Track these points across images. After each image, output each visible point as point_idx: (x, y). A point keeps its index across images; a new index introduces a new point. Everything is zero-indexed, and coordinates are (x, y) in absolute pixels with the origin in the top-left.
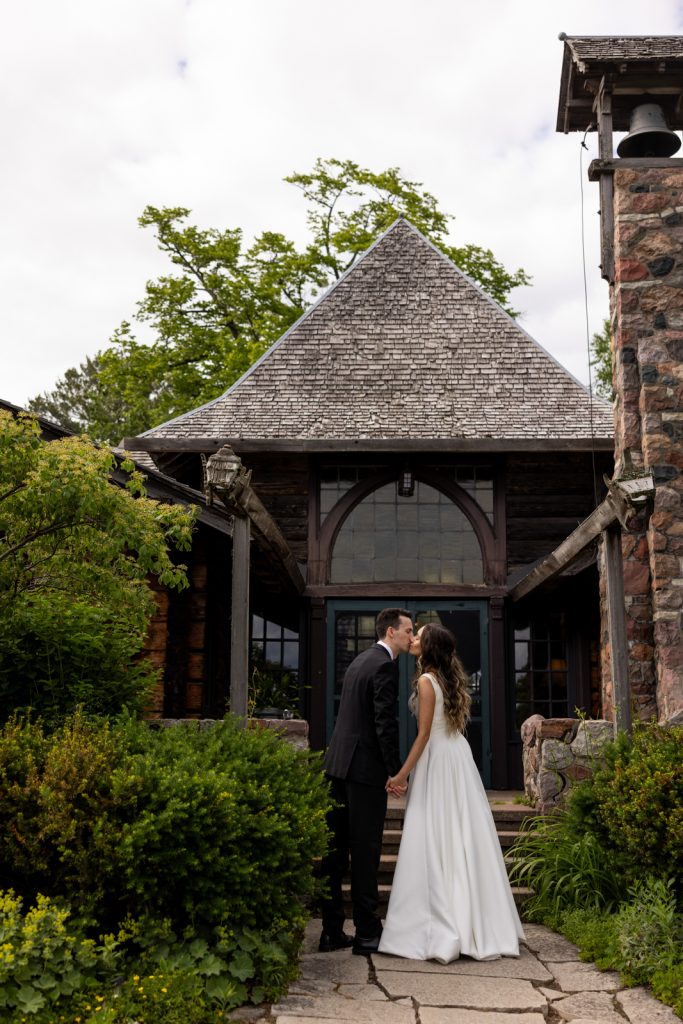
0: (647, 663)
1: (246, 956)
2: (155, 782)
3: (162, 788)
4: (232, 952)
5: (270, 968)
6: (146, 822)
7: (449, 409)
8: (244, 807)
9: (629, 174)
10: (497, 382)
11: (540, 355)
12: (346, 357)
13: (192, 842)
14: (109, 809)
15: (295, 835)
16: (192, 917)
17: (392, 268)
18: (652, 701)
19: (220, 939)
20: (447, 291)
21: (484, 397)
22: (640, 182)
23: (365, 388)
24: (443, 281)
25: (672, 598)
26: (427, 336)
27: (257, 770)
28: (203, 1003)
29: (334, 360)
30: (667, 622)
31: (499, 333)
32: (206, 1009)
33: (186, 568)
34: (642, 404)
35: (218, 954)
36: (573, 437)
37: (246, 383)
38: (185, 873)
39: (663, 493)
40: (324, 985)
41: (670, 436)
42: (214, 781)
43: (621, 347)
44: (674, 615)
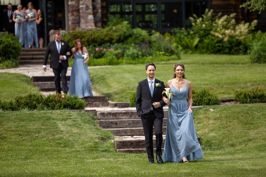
0: (78, 17)
3: (3, 41)
4: (13, 61)
6: (3, 45)
8: (13, 43)
13: (8, 47)
16: (7, 57)
18: (79, 26)
19: (11, 59)
25: (84, 3)
30: (82, 8)
38: (7, 51)
44: (84, 6)
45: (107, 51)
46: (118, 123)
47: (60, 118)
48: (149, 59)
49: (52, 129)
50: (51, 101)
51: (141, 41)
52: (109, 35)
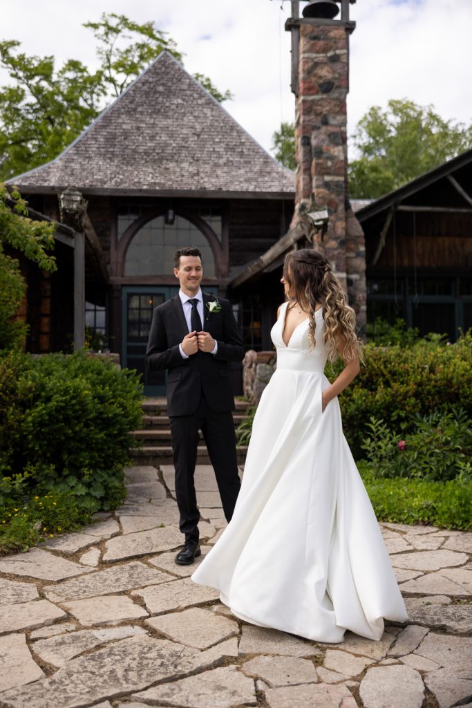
1: (99, 484)
2: (43, 387)
3: (48, 389)
4: (91, 482)
5: (113, 490)
6: (40, 408)
7: (196, 172)
8: (96, 400)
9: (309, 28)
10: (224, 156)
11: (250, 141)
12: (133, 138)
13: (67, 420)
14: (16, 401)
15: (126, 416)
16: (67, 463)
17: (161, 82)
19: (84, 475)
20: (194, 99)
21: (216, 165)
22: (315, 34)
23: (145, 157)
24: (192, 92)
26: (182, 126)
27: (101, 380)
28: (77, 510)
29: (125, 139)
31: (225, 126)
32: (79, 514)
33: (55, 258)
34: (313, 170)
35: (83, 484)
36: (269, 190)
37: (71, 152)
38: (63, 438)
40: (142, 500)
41: (329, 190)
42: (79, 385)
43: (302, 136)
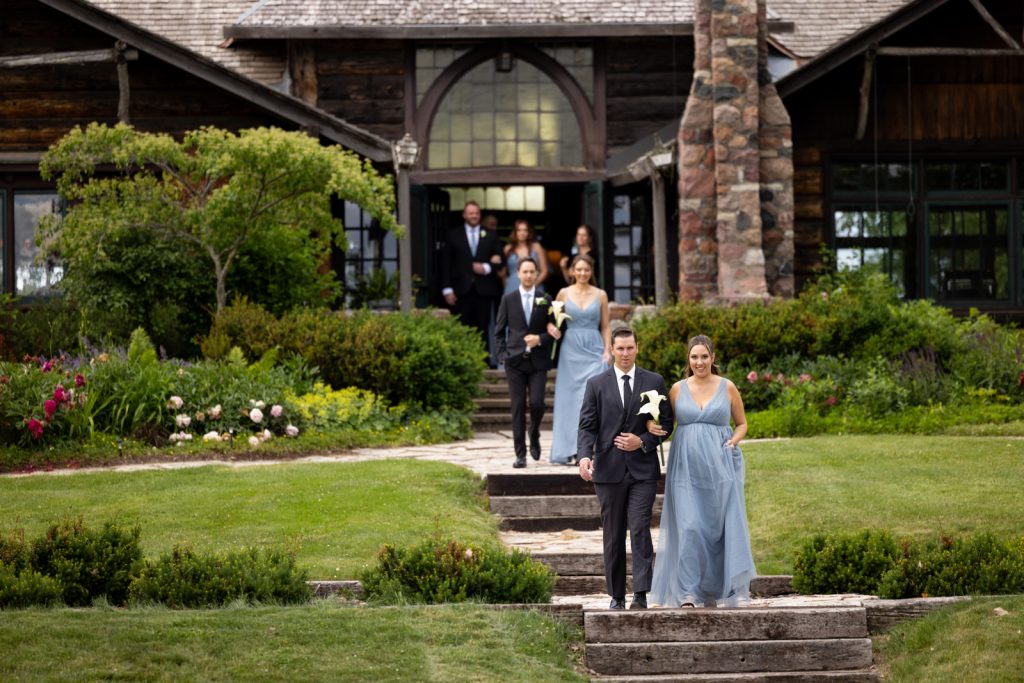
0: (711, 256)
1: (455, 419)
3: (416, 342)
4: (449, 416)
6: (413, 357)
8: (450, 352)
14: (394, 351)
16: (430, 401)
18: (715, 289)
19: (444, 410)
25: (730, 202)
30: (726, 223)
34: (712, 29)
35: (444, 418)
36: (670, 20)
38: (429, 380)
39: (725, 112)
41: (734, 59)
42: (438, 338)
44: (731, 216)
45: (787, 383)
46: (653, 656)
47: (440, 635)
48: (934, 416)
49: (400, 674)
50: (425, 570)
51: (914, 349)
52: (798, 325)
